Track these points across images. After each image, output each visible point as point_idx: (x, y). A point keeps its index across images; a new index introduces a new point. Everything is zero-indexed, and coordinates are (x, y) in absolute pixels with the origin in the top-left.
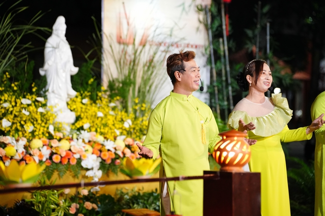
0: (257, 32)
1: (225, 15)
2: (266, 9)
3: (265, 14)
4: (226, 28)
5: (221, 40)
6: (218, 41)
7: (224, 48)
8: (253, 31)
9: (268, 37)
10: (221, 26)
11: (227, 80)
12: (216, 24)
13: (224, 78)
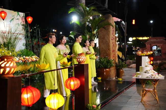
1: (29, 27)
3: (38, 27)
5: (28, 33)
9: (39, 32)
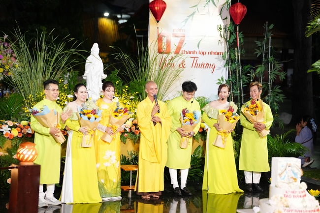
0: (264, 43)
2: (271, 26)
4: (240, 40)
5: (236, 48)
6: (234, 49)
7: (238, 54)
8: (261, 42)
10: (236, 39)
11: (239, 76)
12: (233, 37)
13: (238, 75)
